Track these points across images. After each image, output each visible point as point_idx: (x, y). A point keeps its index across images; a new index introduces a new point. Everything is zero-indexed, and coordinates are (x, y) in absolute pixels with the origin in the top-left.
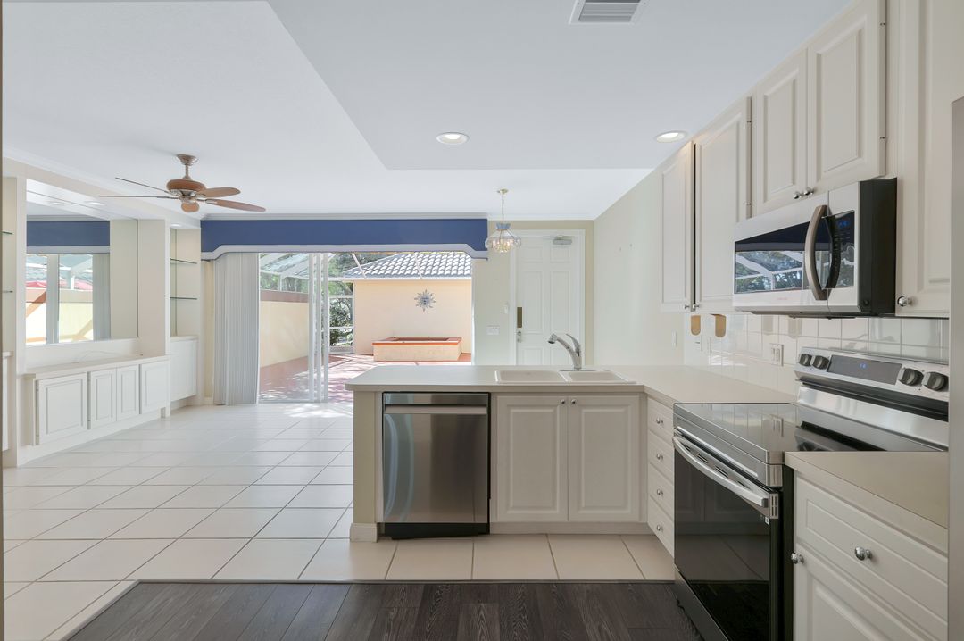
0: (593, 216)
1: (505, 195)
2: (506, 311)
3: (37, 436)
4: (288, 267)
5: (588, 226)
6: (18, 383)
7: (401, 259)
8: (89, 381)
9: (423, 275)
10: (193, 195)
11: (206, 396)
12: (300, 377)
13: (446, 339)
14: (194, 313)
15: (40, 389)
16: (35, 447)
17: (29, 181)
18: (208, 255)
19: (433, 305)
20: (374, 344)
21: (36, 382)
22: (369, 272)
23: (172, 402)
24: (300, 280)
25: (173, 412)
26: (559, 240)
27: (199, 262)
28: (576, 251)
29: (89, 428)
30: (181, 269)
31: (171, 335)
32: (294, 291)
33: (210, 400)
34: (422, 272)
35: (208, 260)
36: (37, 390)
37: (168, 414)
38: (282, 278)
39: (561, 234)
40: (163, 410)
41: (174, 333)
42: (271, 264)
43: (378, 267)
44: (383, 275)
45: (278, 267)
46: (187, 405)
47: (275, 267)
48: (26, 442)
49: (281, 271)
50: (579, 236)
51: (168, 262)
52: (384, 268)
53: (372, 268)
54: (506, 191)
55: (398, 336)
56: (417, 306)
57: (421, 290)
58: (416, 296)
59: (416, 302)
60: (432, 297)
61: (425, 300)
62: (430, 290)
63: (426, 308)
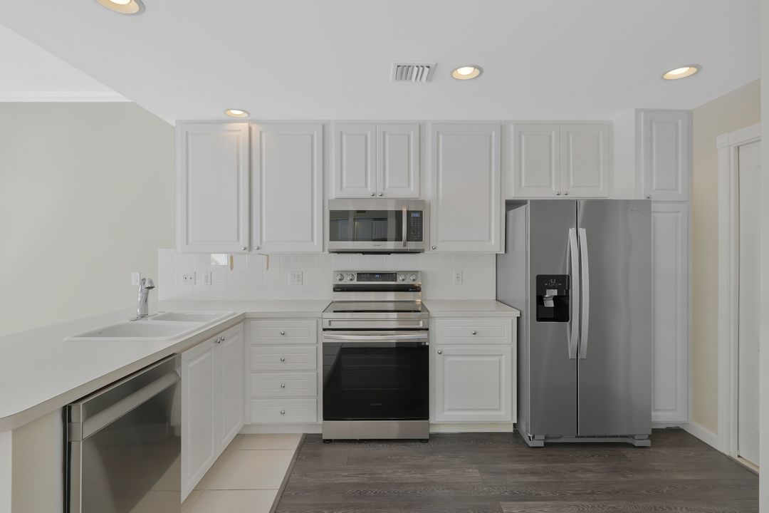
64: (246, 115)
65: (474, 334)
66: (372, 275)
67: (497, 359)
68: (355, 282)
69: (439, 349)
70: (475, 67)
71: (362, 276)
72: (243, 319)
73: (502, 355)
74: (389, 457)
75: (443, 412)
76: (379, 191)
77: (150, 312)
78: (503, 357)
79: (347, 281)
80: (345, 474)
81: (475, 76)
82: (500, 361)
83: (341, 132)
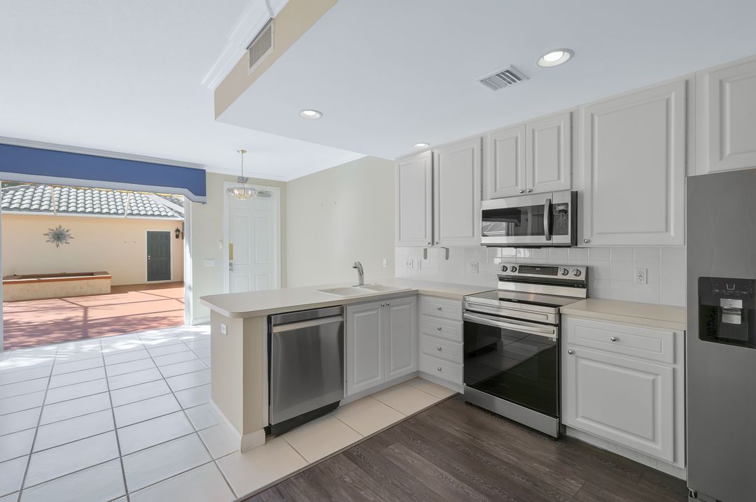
0: (287, 178)
1: (244, 154)
2: (221, 247)
5: (283, 185)
7: (20, 193)
9: (58, 211)
19: (70, 240)
26: (261, 193)
28: (274, 203)
39: (264, 189)
50: (276, 192)
54: (245, 152)
55: (19, 274)
56: (47, 241)
57: (54, 226)
58: (47, 231)
59: (47, 238)
60: (68, 233)
61: (59, 236)
62: (65, 226)
63: (60, 244)
64: (427, 145)
65: (614, 340)
66: (532, 268)
67: (651, 378)
68: (516, 274)
69: (570, 348)
70: (564, 50)
71: (524, 268)
72: (417, 294)
73: (658, 375)
74: (504, 434)
75: (577, 417)
76: (529, 187)
77: (365, 283)
78: (659, 377)
79: (509, 273)
80: (456, 428)
81: (566, 59)
82: (654, 382)
83: (495, 141)
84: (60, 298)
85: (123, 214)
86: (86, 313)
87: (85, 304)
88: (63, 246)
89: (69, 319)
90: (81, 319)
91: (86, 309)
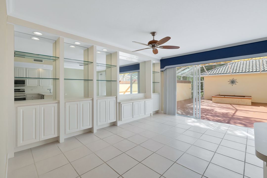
3: (121, 119)
4: (184, 73)
6: (118, 104)
7: (222, 68)
8: (133, 105)
9: (232, 73)
10: (155, 45)
11: (162, 111)
12: (188, 106)
13: (244, 97)
14: (158, 86)
15: (122, 106)
16: (121, 121)
17: (120, 52)
18: (162, 70)
19: (236, 83)
20: (212, 97)
21: (121, 104)
22: (210, 73)
23: (153, 112)
24: (186, 77)
25: (153, 114)
27: (160, 72)
29: (133, 118)
30: (156, 74)
31: (153, 93)
32: (185, 80)
33: (163, 112)
34: (232, 72)
35: (162, 71)
36: (121, 107)
37: (152, 115)
38: (182, 76)
40: (151, 114)
41: (154, 92)
42: (179, 73)
43: (213, 71)
44: (215, 74)
45: (181, 73)
46: (157, 113)
47: (180, 73)
48: (119, 120)
49: (182, 75)
51: (152, 72)
52: (215, 71)
53: (211, 72)
55: (221, 94)
56: (229, 84)
57: (231, 78)
58: (229, 80)
59: (229, 83)
60: (236, 81)
61: (233, 82)
62: (235, 78)
63: (233, 85)
84: (231, 104)
85: (259, 71)
86: (236, 112)
87: (237, 108)
88: (234, 85)
89: (228, 113)
90: (232, 114)
91: (237, 110)
